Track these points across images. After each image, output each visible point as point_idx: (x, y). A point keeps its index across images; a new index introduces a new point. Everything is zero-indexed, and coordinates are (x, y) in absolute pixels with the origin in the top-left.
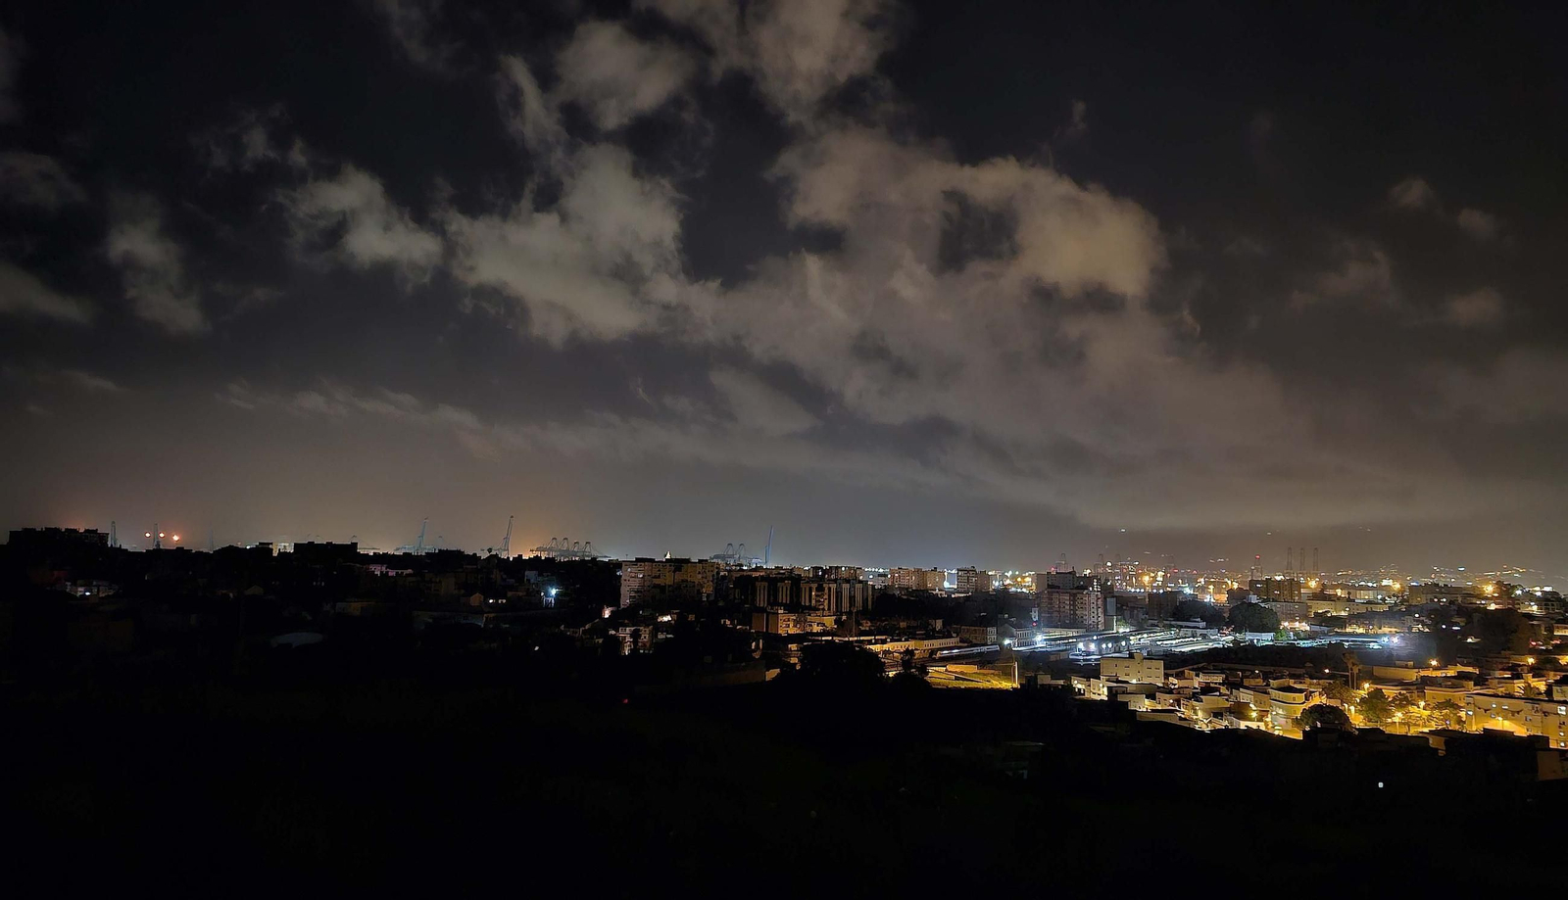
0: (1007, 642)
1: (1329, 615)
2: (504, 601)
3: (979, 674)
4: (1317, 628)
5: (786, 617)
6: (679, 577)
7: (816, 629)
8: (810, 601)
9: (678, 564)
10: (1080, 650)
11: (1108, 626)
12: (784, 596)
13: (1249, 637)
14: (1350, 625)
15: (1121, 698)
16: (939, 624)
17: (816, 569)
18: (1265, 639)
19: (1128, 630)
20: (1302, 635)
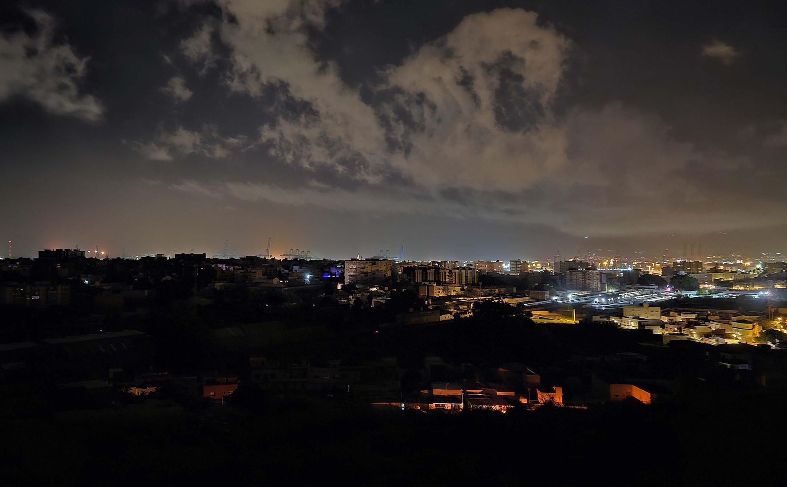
0: (554, 298)
1: (722, 280)
2: (288, 281)
3: (550, 315)
4: (720, 288)
5: (438, 287)
6: (374, 268)
7: (453, 294)
8: (445, 279)
9: (374, 261)
10: (596, 302)
11: (603, 289)
12: (431, 277)
13: (684, 293)
14: (735, 285)
15: (647, 328)
16: (515, 290)
17: (434, 262)
18: (693, 294)
19: (614, 291)
20: (713, 291)
